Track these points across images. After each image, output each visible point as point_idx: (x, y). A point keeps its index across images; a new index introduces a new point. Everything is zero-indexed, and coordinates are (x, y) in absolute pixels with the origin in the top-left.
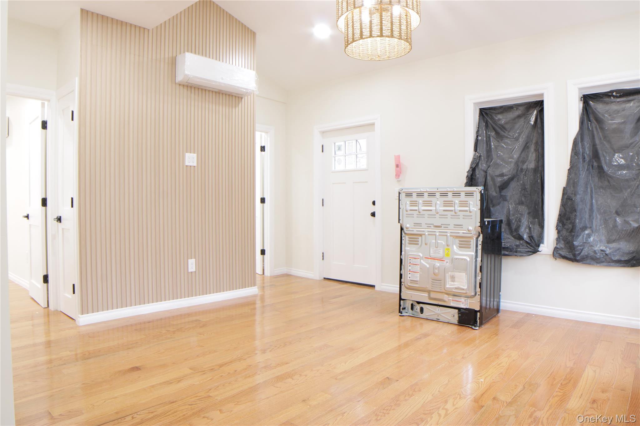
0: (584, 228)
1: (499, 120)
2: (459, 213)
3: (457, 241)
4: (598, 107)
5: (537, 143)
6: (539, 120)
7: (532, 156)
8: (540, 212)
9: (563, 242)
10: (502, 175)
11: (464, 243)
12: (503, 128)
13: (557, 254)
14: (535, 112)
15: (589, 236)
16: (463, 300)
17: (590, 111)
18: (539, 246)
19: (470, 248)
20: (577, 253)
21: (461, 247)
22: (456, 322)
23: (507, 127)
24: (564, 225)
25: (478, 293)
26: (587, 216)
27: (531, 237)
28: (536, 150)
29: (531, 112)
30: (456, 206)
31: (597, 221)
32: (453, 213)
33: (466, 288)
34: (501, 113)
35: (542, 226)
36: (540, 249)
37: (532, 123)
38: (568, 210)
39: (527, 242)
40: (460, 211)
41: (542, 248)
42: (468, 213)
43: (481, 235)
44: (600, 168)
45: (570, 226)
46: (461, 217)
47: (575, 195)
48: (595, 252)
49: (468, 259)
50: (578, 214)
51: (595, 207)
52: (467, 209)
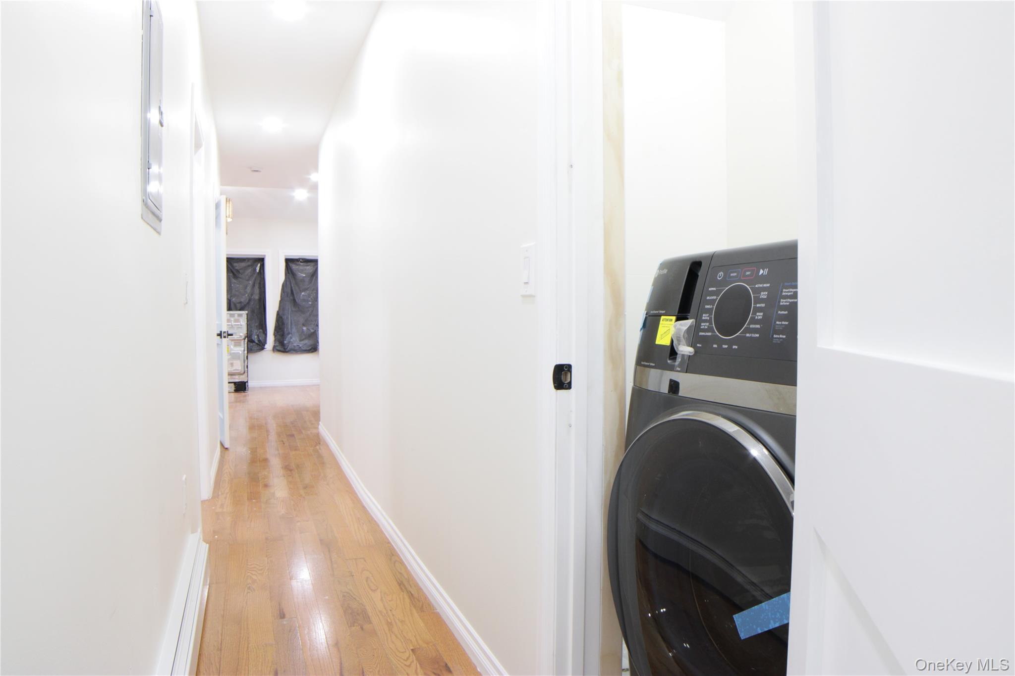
0: (289, 334)
1: (236, 266)
2: (234, 326)
3: (233, 342)
4: (294, 267)
5: (260, 283)
6: (262, 268)
7: (257, 291)
8: (264, 325)
9: (278, 342)
10: (241, 303)
11: (237, 343)
12: (238, 271)
13: (275, 349)
14: (259, 265)
15: (291, 338)
16: (237, 377)
17: (289, 268)
18: (264, 345)
19: (240, 346)
20: (286, 347)
21: (235, 345)
22: (233, 391)
23: (241, 271)
24: (278, 332)
25: (246, 372)
26: (290, 327)
27: (259, 341)
28: (260, 288)
29: (256, 264)
30: (232, 322)
31: (294, 330)
32: (230, 326)
33: (240, 369)
34: (237, 262)
35: (266, 335)
36: (265, 347)
37: (258, 271)
38: (280, 324)
39: (257, 344)
40: (235, 325)
41: (266, 346)
42: (240, 326)
43: (247, 339)
44: (294, 300)
45: (282, 333)
46: (235, 328)
47: (284, 315)
48: (294, 346)
49: (241, 352)
50: (285, 325)
51: (293, 322)
52: (239, 323)
